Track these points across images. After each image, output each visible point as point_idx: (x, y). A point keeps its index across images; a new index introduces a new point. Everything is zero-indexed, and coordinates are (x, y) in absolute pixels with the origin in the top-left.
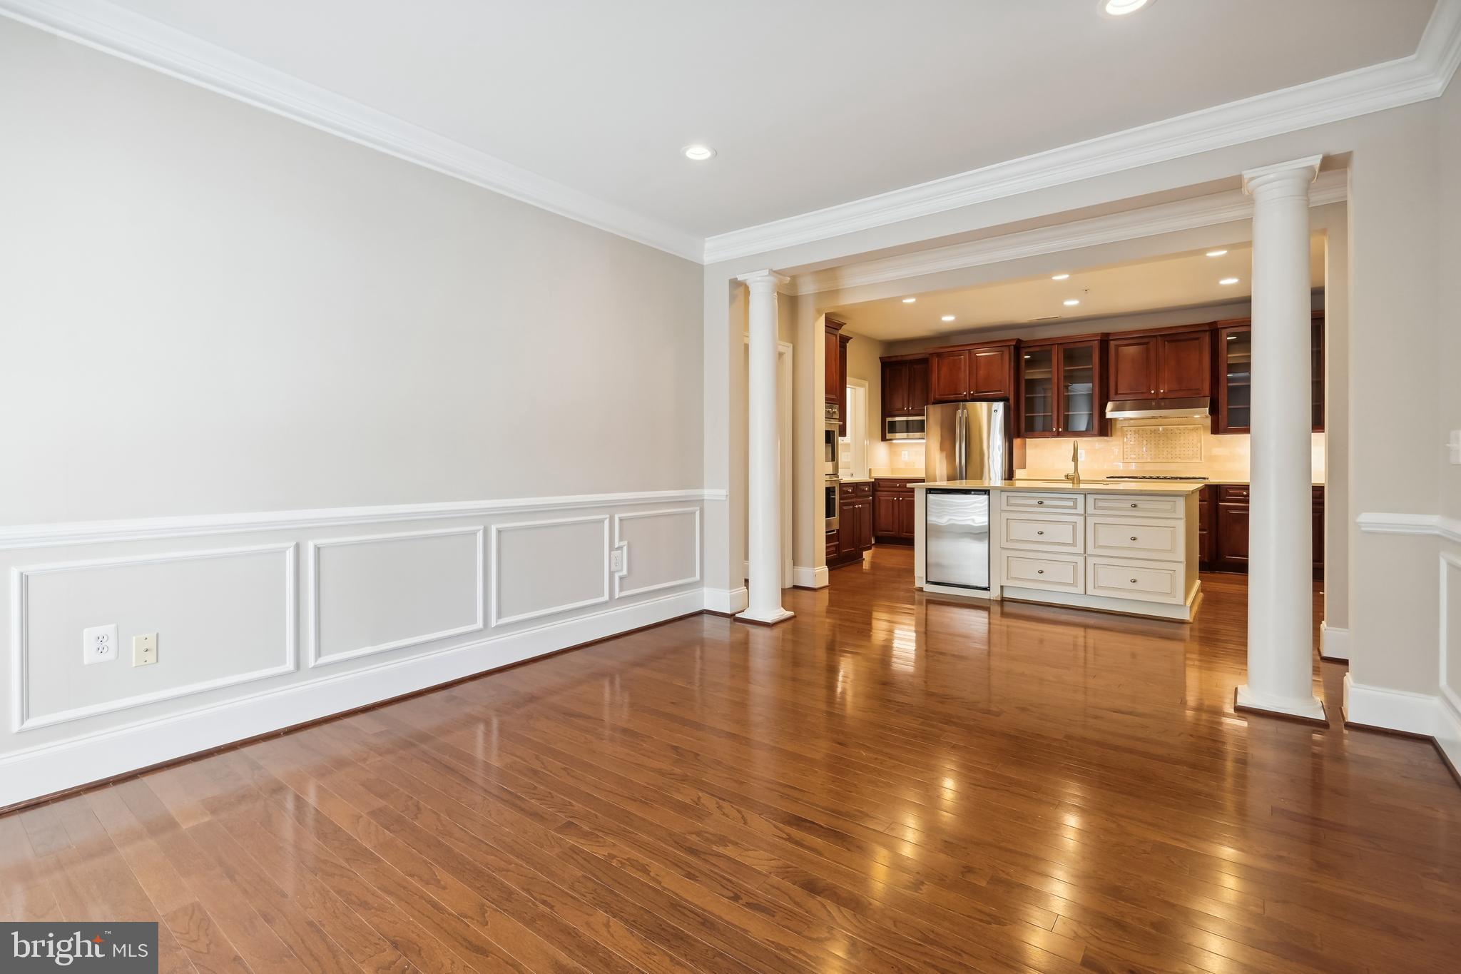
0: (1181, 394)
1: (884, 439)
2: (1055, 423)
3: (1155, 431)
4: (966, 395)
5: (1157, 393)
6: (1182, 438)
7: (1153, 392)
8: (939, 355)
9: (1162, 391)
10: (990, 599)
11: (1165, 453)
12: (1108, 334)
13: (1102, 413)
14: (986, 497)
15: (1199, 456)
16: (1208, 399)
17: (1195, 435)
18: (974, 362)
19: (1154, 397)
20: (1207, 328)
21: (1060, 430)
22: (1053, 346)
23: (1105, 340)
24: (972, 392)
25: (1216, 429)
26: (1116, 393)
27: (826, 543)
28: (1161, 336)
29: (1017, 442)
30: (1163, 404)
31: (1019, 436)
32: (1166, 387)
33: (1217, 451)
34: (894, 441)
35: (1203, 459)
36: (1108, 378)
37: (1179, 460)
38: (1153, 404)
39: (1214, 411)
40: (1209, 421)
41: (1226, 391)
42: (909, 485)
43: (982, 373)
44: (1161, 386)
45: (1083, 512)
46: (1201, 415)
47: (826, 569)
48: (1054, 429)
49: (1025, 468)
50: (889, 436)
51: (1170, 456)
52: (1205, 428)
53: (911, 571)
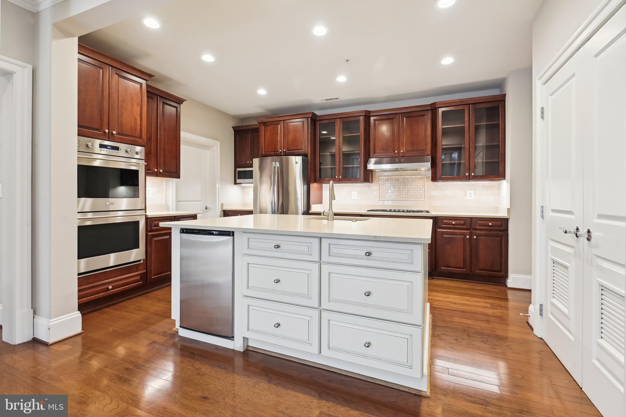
0: (412, 154)
1: (235, 183)
2: (337, 173)
3: (397, 180)
4: (281, 152)
5: (399, 152)
6: (414, 184)
7: (396, 152)
8: (265, 124)
9: (402, 151)
10: (234, 350)
11: (404, 194)
12: (369, 112)
13: (366, 167)
14: (230, 238)
15: (423, 196)
16: (430, 157)
17: (421, 182)
18: (286, 130)
19: (397, 155)
20: (429, 108)
21: (340, 177)
22: (336, 120)
23: (367, 115)
24: (285, 150)
25: (434, 178)
26: (374, 153)
27: (78, 287)
28: (402, 113)
29: (314, 186)
30: (402, 160)
31: (315, 181)
32: (404, 149)
33: (434, 193)
34: (243, 185)
35: (426, 199)
36: (369, 142)
37: (411, 199)
38: (397, 160)
39: (434, 165)
40: (430, 173)
41: (441, 150)
42: (162, 224)
43: (291, 136)
44: (401, 148)
45: (317, 259)
46: (425, 167)
47: (78, 314)
48: (337, 177)
49: (322, 204)
50: (238, 181)
51: (406, 196)
52: (427, 178)
53: (167, 314)
